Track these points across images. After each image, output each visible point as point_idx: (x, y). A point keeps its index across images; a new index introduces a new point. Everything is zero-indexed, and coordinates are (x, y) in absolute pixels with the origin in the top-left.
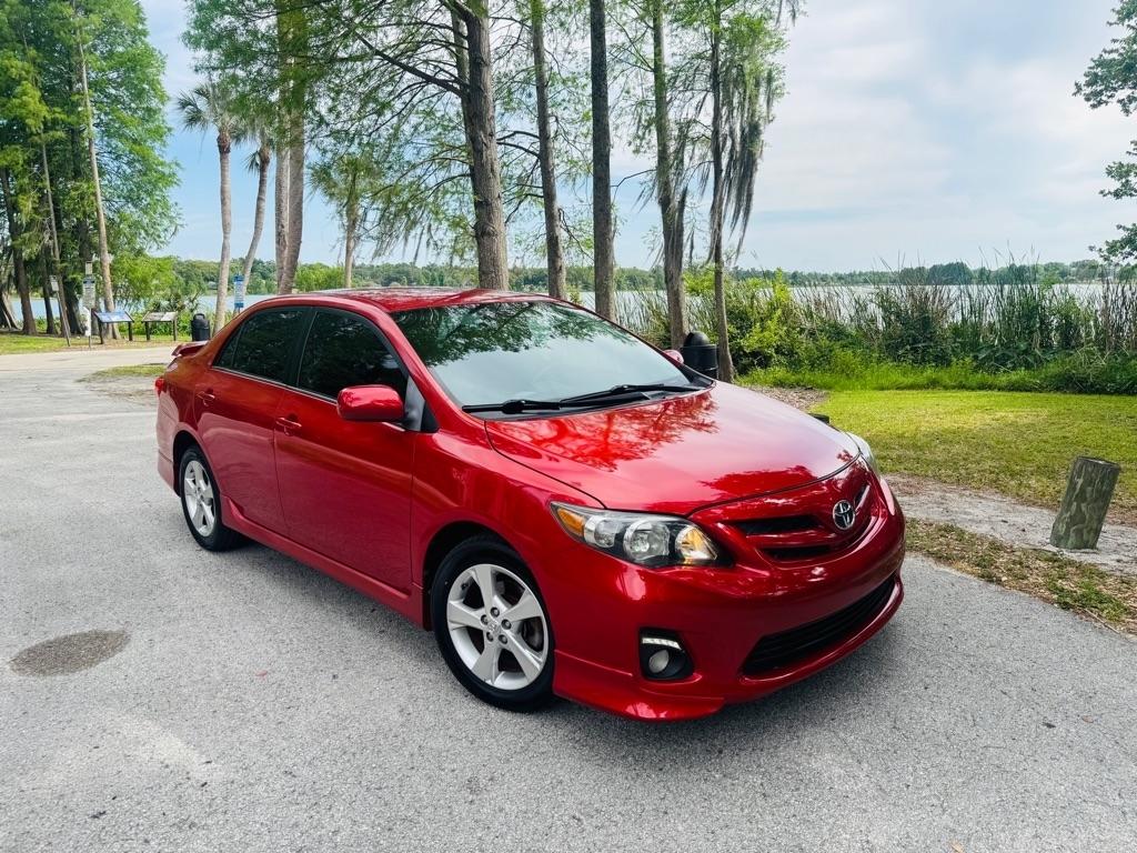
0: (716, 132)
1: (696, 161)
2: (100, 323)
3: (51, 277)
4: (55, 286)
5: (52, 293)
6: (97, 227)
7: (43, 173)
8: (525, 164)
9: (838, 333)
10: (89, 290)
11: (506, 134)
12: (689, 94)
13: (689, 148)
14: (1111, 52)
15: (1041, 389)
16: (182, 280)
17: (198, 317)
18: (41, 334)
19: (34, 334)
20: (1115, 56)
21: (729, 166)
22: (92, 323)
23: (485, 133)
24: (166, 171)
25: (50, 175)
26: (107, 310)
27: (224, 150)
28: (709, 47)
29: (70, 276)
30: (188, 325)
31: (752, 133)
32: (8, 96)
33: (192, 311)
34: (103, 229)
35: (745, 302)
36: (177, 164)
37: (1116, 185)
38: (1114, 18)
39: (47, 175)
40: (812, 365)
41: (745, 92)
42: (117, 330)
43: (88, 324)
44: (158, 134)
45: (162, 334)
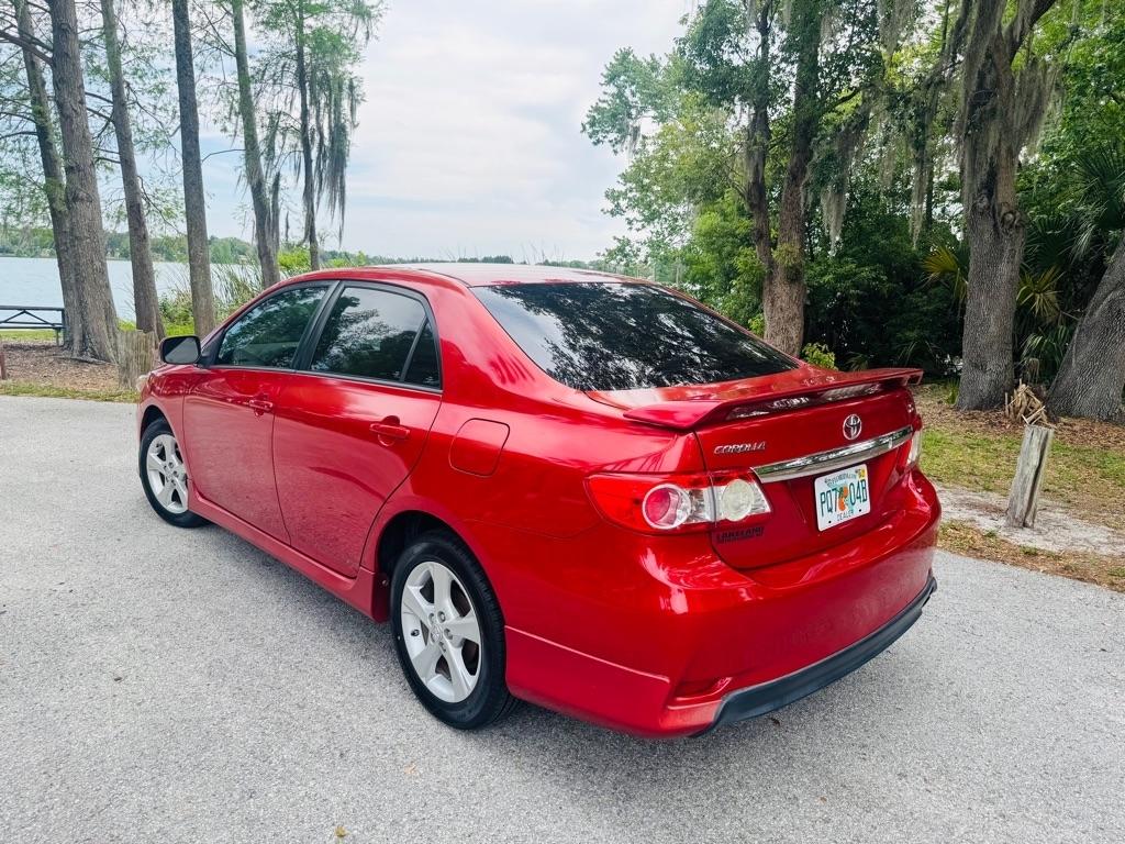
0: (304, 126)
1: (287, 149)
12: (277, 88)
13: (279, 138)
14: (604, 101)
20: (605, 105)
21: (318, 158)
23: (75, 99)
28: (294, 48)
31: (339, 132)
37: (610, 206)
38: (603, 80)
41: (330, 95)
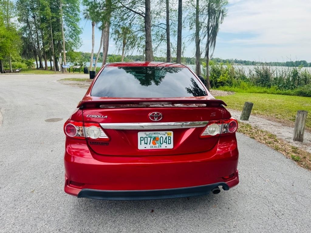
0: (208, 26)
2: (63, 68)
3: (52, 56)
4: (53, 58)
5: (52, 60)
6: (63, 44)
7: (50, 30)
8: (163, 31)
9: (244, 78)
10: (60, 59)
11: (159, 24)
15: (293, 95)
16: (84, 58)
17: (86, 68)
18: (49, 70)
19: (48, 70)
21: (211, 33)
22: (61, 68)
23: (148, 26)
24: (79, 30)
25: (52, 31)
26: (64, 65)
27: (93, 25)
29: (57, 56)
30: (83, 69)
31: (216, 26)
32: (43, 11)
33: (85, 66)
34: (64, 44)
35: (220, 69)
36: (82, 29)
39: (51, 30)
40: (235, 86)
42: (67, 70)
43: (60, 68)
44: (78, 20)
45: (77, 71)
